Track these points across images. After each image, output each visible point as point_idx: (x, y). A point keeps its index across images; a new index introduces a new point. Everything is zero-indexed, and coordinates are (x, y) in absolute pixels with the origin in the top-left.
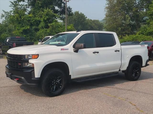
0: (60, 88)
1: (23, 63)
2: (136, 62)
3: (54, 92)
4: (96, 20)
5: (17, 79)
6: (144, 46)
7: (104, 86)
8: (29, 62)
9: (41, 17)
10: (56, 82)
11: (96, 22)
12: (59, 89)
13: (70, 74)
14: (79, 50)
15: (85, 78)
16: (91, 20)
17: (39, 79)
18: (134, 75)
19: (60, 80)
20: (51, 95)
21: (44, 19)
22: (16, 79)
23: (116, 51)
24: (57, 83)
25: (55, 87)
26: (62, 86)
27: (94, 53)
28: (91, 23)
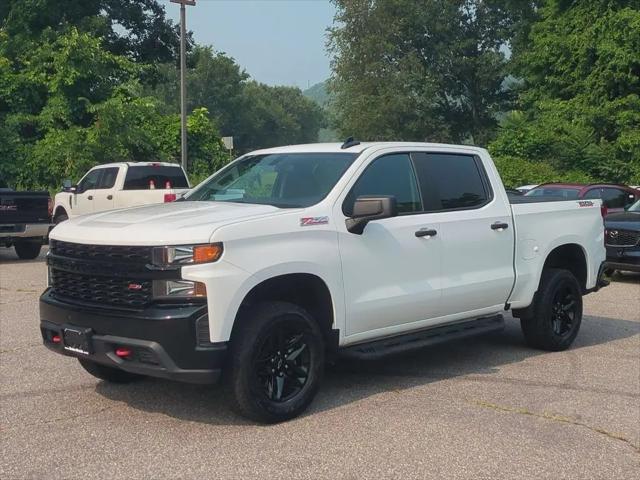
0: (301, 386)
1: (150, 280)
2: (565, 271)
3: (280, 401)
4: (290, 86)
5: (122, 353)
6: (591, 204)
7: (455, 376)
8: (183, 277)
9: (51, 71)
10: (285, 362)
11: (287, 99)
12: (298, 389)
13: (335, 326)
14: (371, 222)
15: (385, 344)
16: (265, 87)
17: (225, 347)
18: (557, 326)
19: (301, 350)
20: (270, 415)
21: (62, 81)
22: (118, 353)
23: (495, 227)
24: (290, 363)
25: (280, 381)
26: (306, 377)
27: (420, 234)
28: (268, 103)
